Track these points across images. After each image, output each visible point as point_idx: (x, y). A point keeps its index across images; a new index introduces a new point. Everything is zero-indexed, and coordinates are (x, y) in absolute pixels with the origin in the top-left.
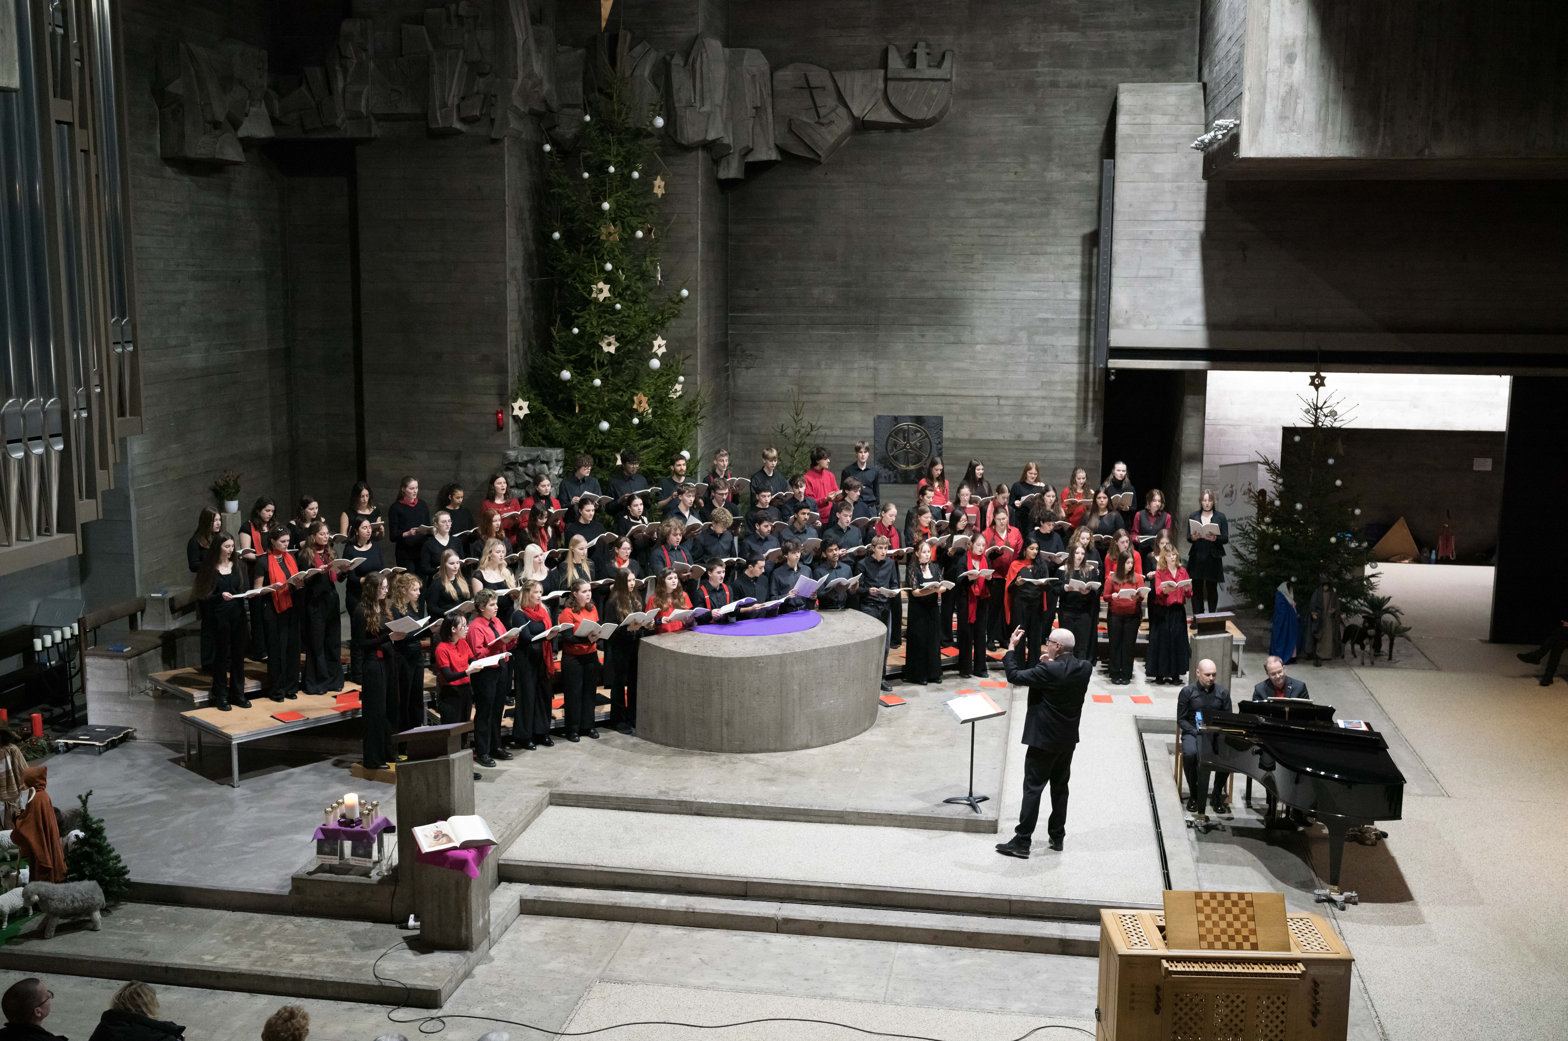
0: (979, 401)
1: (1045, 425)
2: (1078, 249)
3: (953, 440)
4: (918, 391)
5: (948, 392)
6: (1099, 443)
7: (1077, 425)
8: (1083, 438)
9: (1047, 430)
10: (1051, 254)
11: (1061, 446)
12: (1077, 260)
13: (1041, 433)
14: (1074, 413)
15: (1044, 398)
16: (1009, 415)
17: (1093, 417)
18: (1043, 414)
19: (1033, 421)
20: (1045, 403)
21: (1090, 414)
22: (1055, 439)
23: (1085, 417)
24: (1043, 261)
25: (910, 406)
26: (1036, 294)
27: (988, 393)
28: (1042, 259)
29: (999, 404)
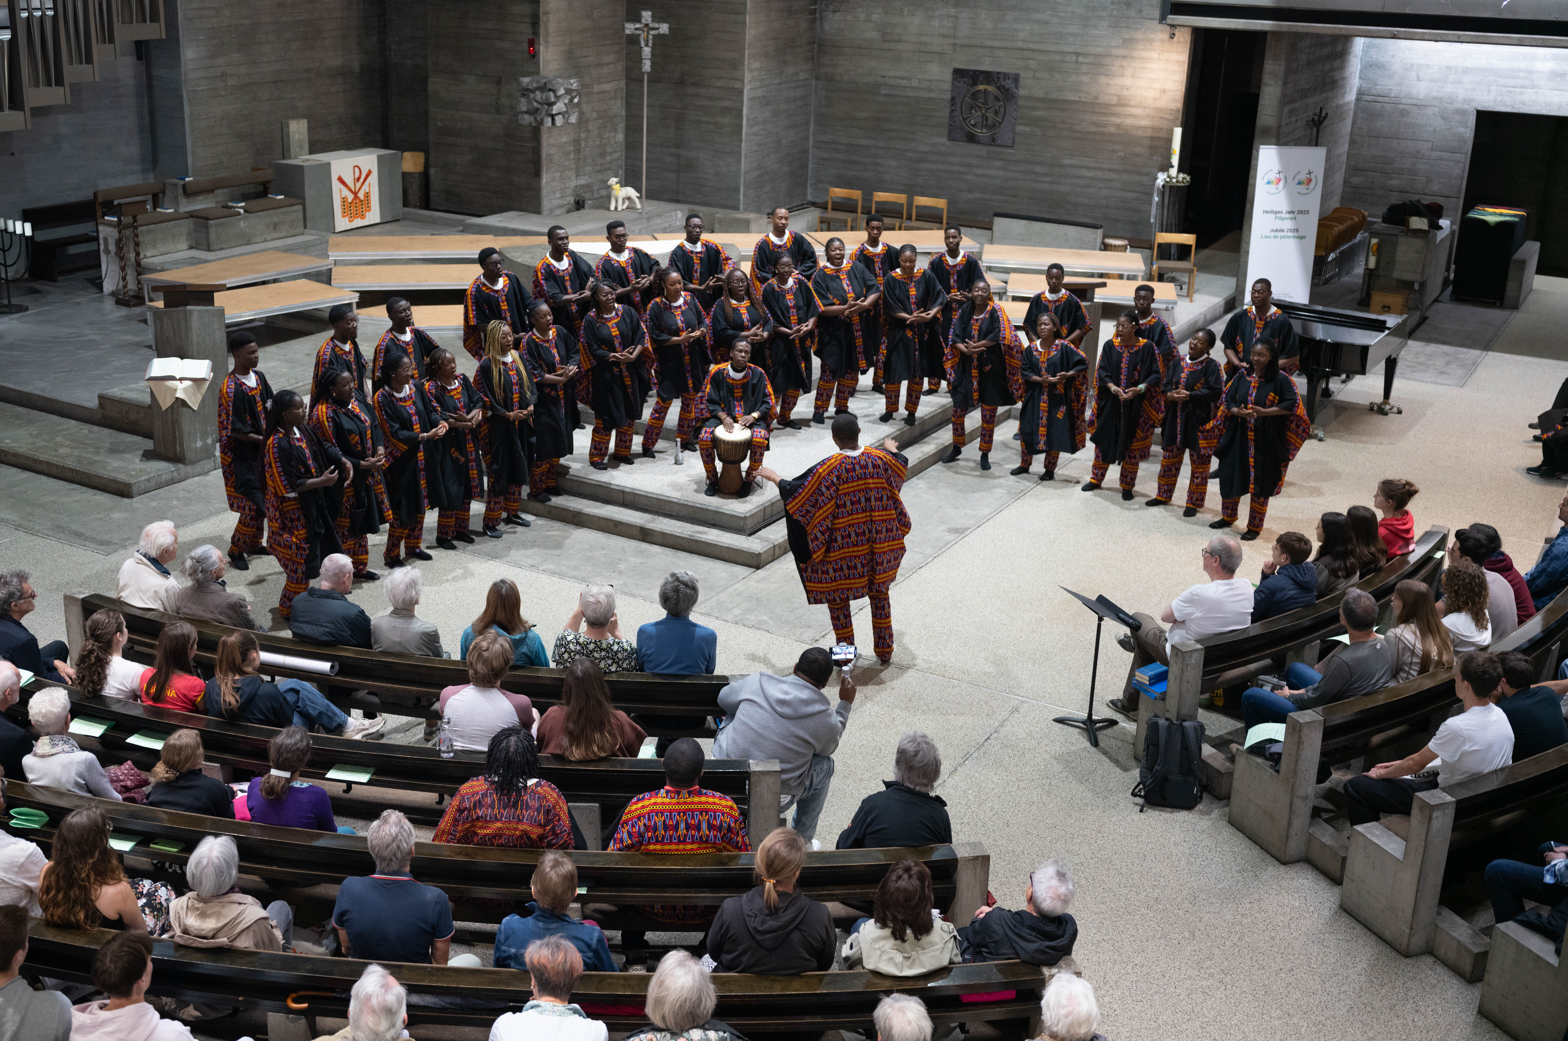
0: (1058, 58)
3: (1029, 98)
4: (997, 44)
5: (1026, 46)
16: (1086, 74)
27: (1066, 49)
29: (1077, 62)
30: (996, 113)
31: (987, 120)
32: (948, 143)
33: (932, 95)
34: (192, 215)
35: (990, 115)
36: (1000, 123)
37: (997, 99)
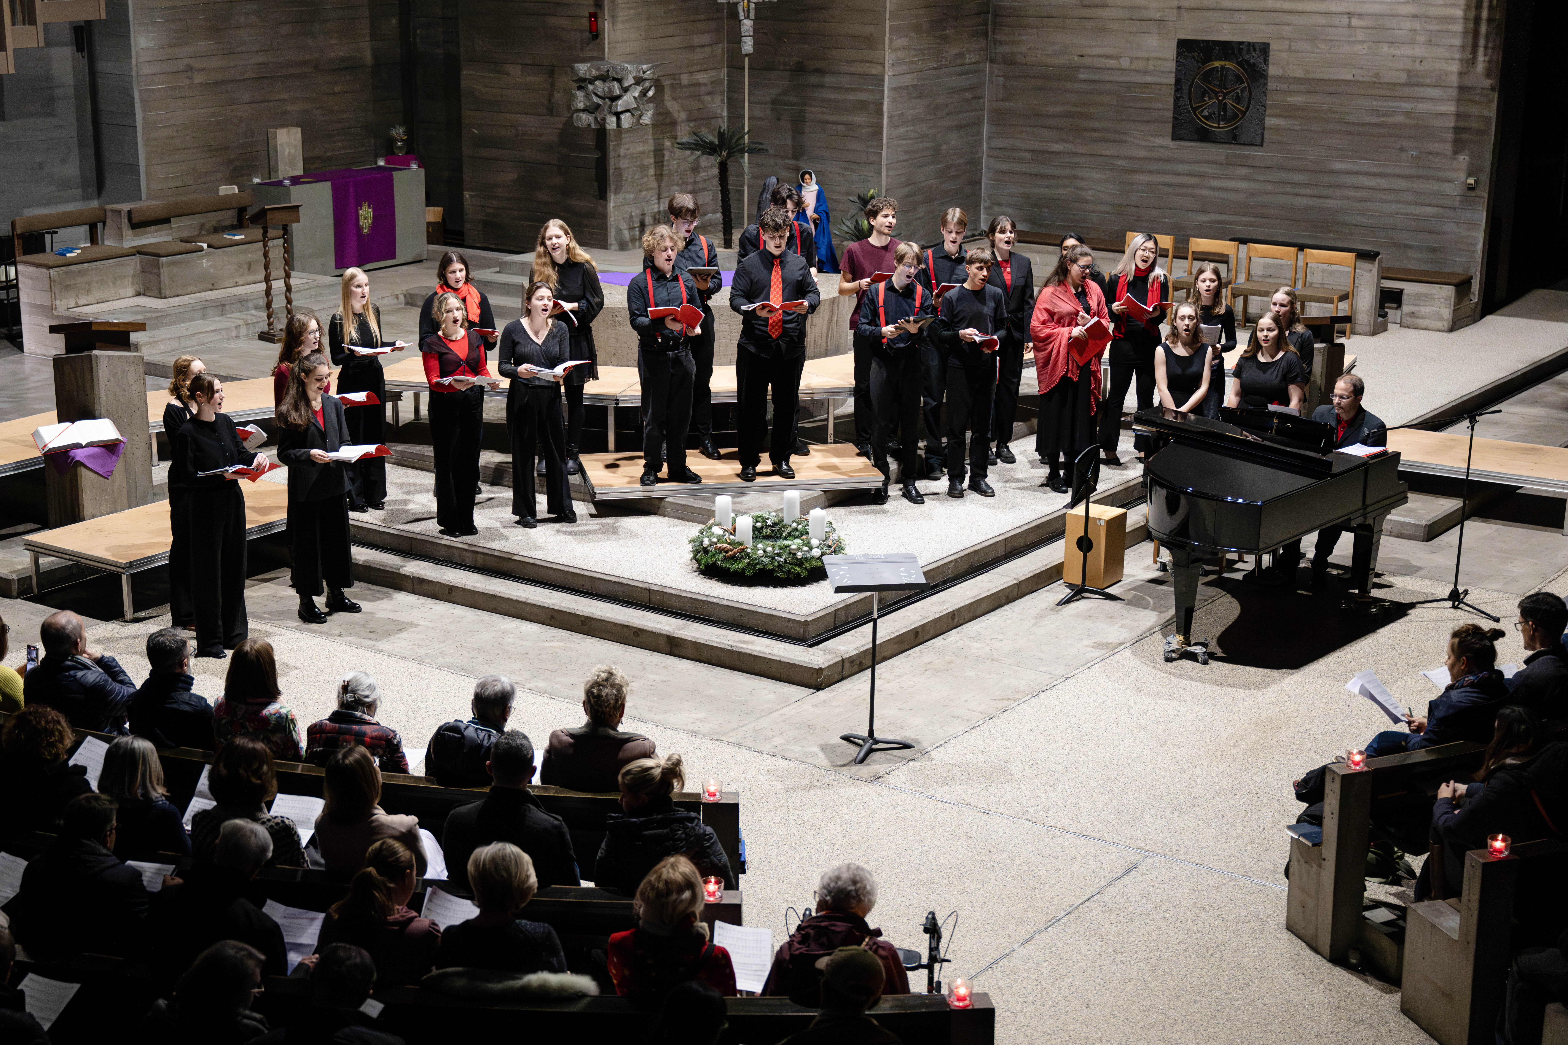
0: (1322, 20)
1: (1414, 59)
3: (1283, 78)
6: (1493, 89)
7: (1462, 60)
8: (1470, 81)
9: (1418, 67)
11: (1436, 92)
13: (1408, 71)
14: (1458, 41)
15: (1416, 16)
16: (1364, 42)
17: (1486, 48)
18: (1413, 43)
19: (1398, 52)
20: (1417, 25)
21: (1482, 42)
22: (1428, 81)
23: (1475, 46)
25: (1225, 26)
27: (1334, 8)
29: (1349, 26)
30: (1238, 100)
31: (1225, 111)
32: (1172, 144)
33: (1149, 79)
34: (139, 251)
35: (1228, 101)
36: (1244, 113)
37: (1239, 79)
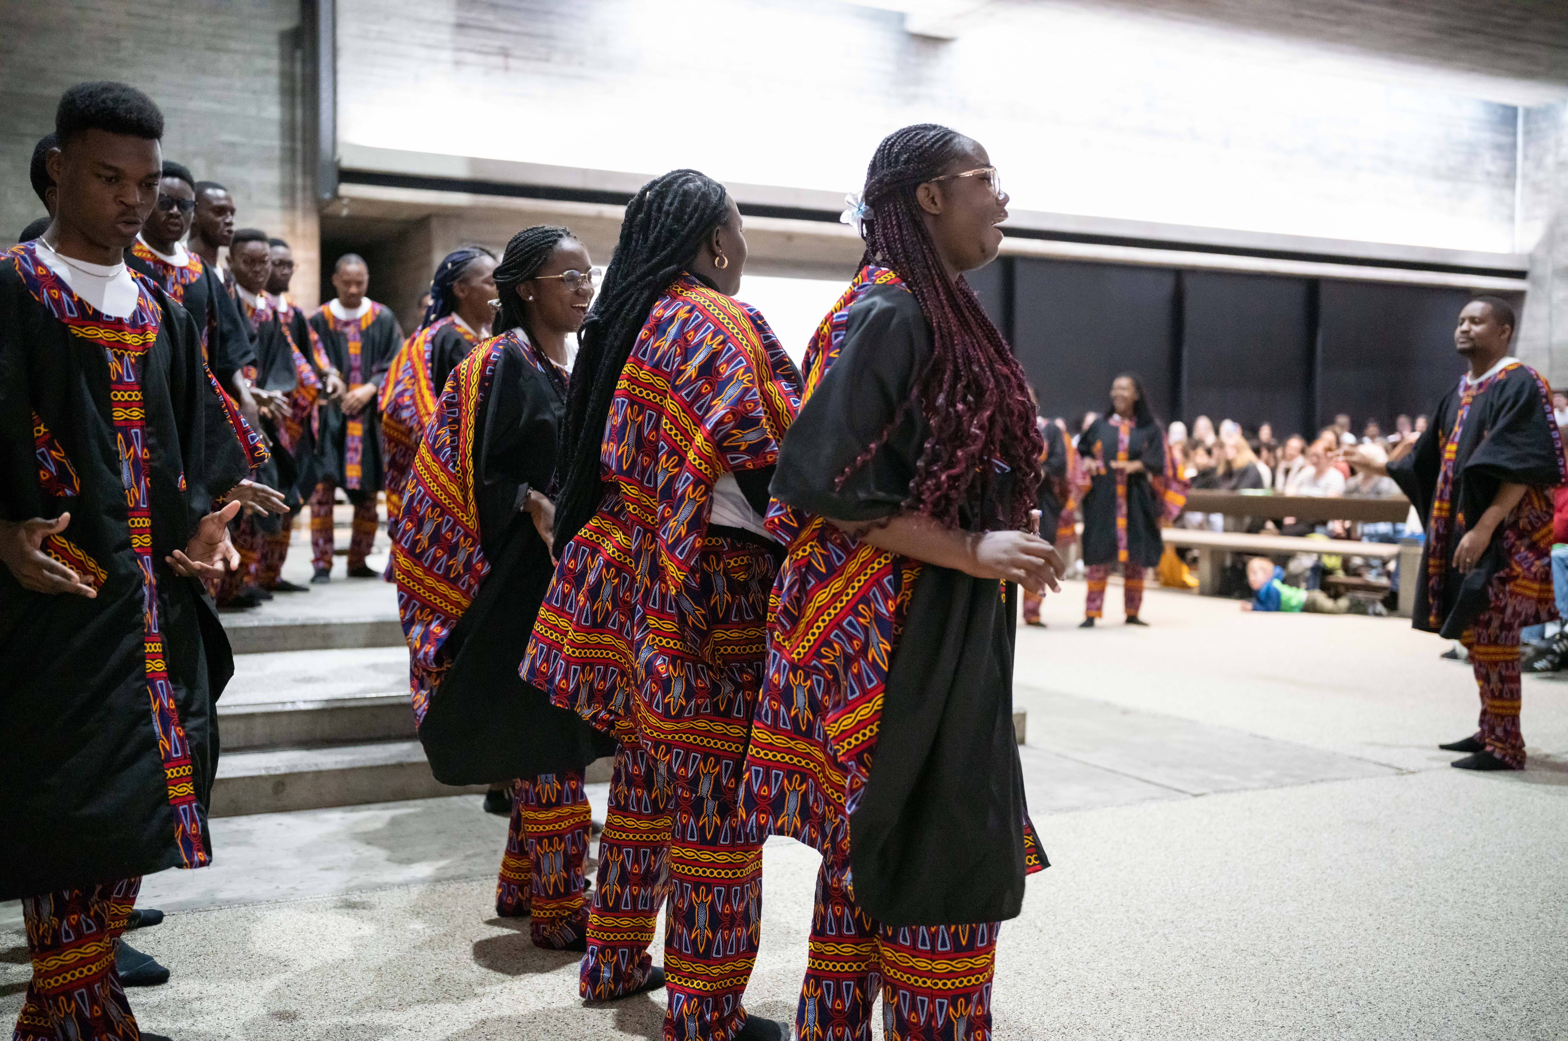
2: (275, 49)
10: (236, 51)
12: (274, 64)
24: (225, 61)
26: (216, 107)
28: (225, 58)
